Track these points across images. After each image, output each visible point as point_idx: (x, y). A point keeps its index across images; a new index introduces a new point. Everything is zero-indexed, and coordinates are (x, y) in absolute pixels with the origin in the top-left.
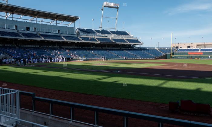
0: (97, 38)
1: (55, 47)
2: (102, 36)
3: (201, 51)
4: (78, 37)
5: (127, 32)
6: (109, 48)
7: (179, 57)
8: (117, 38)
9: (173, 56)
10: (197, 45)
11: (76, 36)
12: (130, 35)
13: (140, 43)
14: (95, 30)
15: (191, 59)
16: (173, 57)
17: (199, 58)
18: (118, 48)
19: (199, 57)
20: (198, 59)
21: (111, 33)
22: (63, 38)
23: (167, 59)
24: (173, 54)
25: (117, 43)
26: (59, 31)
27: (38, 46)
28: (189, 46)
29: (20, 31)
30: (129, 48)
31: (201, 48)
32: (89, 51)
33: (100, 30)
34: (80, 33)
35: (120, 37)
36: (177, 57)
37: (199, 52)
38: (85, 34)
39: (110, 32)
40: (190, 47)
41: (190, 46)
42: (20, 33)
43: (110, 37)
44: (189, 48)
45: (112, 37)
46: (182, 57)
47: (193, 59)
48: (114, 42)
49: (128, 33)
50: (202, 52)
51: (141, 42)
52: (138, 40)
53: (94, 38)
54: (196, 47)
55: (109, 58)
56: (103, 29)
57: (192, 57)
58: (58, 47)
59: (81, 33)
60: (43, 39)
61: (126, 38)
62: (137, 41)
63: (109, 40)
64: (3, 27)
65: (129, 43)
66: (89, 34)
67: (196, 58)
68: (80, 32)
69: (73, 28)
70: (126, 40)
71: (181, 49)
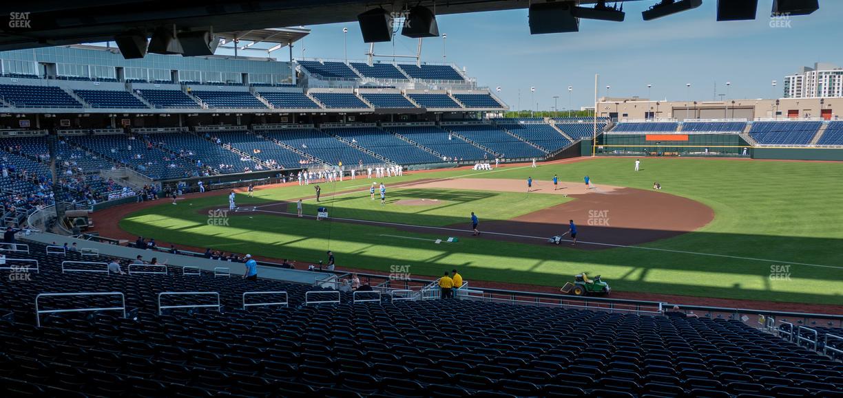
0: (364, 96)
1: (235, 128)
2: (380, 87)
3: (683, 130)
4: (305, 92)
5: (454, 67)
6: (402, 125)
7: (617, 149)
8: (426, 91)
9: (601, 147)
10: (674, 109)
11: (299, 90)
12: (467, 79)
13: (499, 106)
14: (354, 65)
15: (654, 155)
16: (601, 151)
17: (676, 153)
18: (429, 124)
19: (677, 149)
20: (672, 155)
21: (405, 74)
22: (261, 99)
23: (580, 156)
24: (601, 139)
25: (429, 110)
26: (244, 75)
27: (187, 129)
28: (649, 110)
29: (135, 86)
30: (465, 123)
31: (685, 121)
32: (343, 141)
33: (369, 62)
34: (309, 80)
35: (434, 87)
36: (613, 149)
37: (678, 132)
38: (326, 82)
39: (402, 71)
40: (652, 114)
41: (654, 111)
42: (135, 91)
43: (403, 87)
44: (649, 121)
45: (410, 87)
46: (626, 149)
47: (659, 155)
48: (418, 106)
49: (458, 70)
50: (686, 133)
51: (501, 103)
52: (492, 95)
53: (355, 93)
54: (670, 114)
55: (409, 165)
56: (379, 59)
57: (655, 149)
58: (246, 127)
59: (312, 79)
60: (205, 108)
61: (453, 88)
62: (487, 100)
63: (399, 97)
64: (83, 75)
65: (464, 108)
66: (337, 83)
67: (666, 153)
68: (308, 74)
69: (287, 63)
70: (456, 96)
71: (624, 120)
